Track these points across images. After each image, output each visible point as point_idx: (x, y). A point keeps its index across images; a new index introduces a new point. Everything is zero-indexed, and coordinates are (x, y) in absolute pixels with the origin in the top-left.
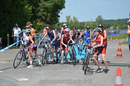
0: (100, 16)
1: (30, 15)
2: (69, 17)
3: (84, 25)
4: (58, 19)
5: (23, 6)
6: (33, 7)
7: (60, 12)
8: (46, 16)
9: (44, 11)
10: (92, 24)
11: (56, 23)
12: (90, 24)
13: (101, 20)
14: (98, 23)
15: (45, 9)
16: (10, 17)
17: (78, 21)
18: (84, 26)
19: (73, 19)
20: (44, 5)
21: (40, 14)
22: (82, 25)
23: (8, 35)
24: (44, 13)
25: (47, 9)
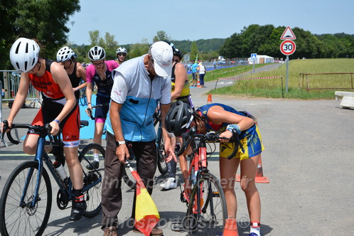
0: (162, 32)
4: (66, 37)
7: (68, 19)
8: (35, 29)
9: (27, 15)
11: (60, 45)
15: (30, 11)
21: (18, 22)
24: (29, 21)
25: (35, 10)
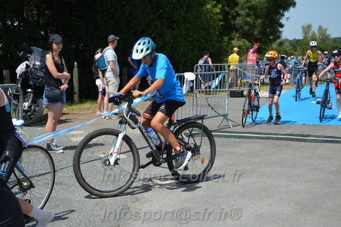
1: (218, 25)
4: (280, 32)
5: (202, 5)
6: (223, 6)
7: (283, 15)
8: (253, 26)
9: (247, 14)
11: (275, 40)
15: (249, 11)
16: (173, 30)
20: (247, 2)
21: (239, 21)
22: (338, 45)
24: (248, 19)
25: (254, 9)
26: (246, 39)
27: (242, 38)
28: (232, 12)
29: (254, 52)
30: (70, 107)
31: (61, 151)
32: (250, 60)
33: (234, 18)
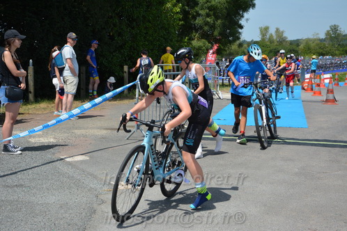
0: (335, 26)
1: (178, 24)
2: (267, 29)
3: (298, 45)
4: (240, 33)
5: (162, 3)
6: (183, 6)
7: (243, 17)
8: (213, 27)
9: (207, 14)
10: (317, 45)
11: (234, 41)
12: (312, 45)
13: (339, 34)
14: (331, 41)
15: (209, 11)
16: (133, 28)
17: (286, 38)
18: (297, 49)
19: (274, 34)
20: (207, 1)
21: (199, 21)
22: (294, 47)
23: (126, 68)
24: (208, 19)
25: (214, 9)
26: (206, 39)
27: (202, 38)
28: (192, 11)
29: (213, 53)
30: (24, 107)
31: (20, 152)
32: (210, 61)
33: (194, 18)
